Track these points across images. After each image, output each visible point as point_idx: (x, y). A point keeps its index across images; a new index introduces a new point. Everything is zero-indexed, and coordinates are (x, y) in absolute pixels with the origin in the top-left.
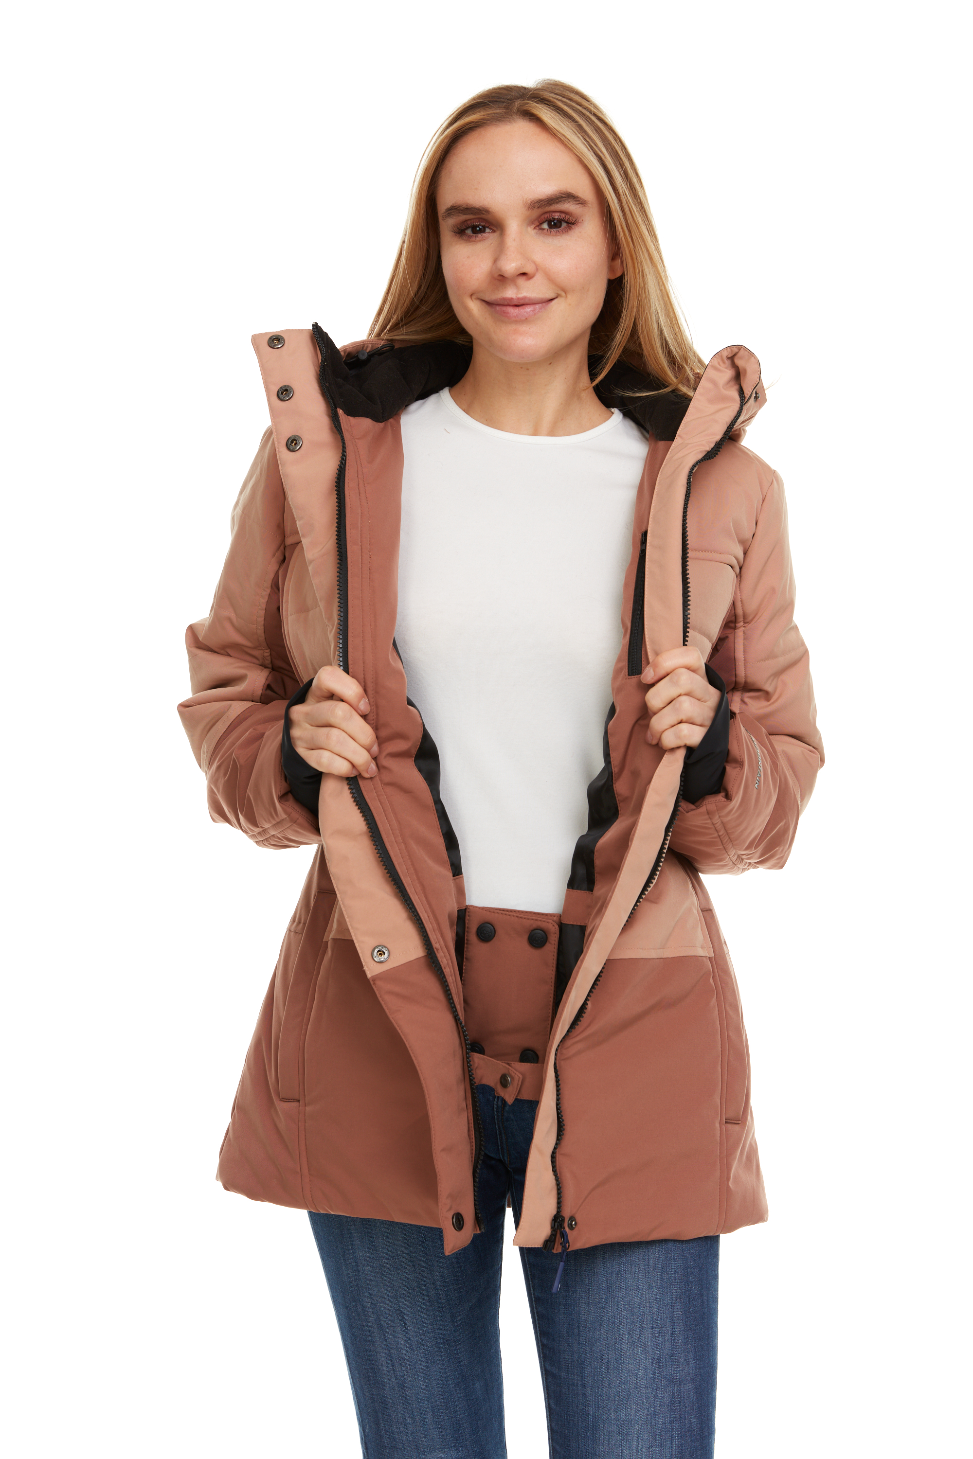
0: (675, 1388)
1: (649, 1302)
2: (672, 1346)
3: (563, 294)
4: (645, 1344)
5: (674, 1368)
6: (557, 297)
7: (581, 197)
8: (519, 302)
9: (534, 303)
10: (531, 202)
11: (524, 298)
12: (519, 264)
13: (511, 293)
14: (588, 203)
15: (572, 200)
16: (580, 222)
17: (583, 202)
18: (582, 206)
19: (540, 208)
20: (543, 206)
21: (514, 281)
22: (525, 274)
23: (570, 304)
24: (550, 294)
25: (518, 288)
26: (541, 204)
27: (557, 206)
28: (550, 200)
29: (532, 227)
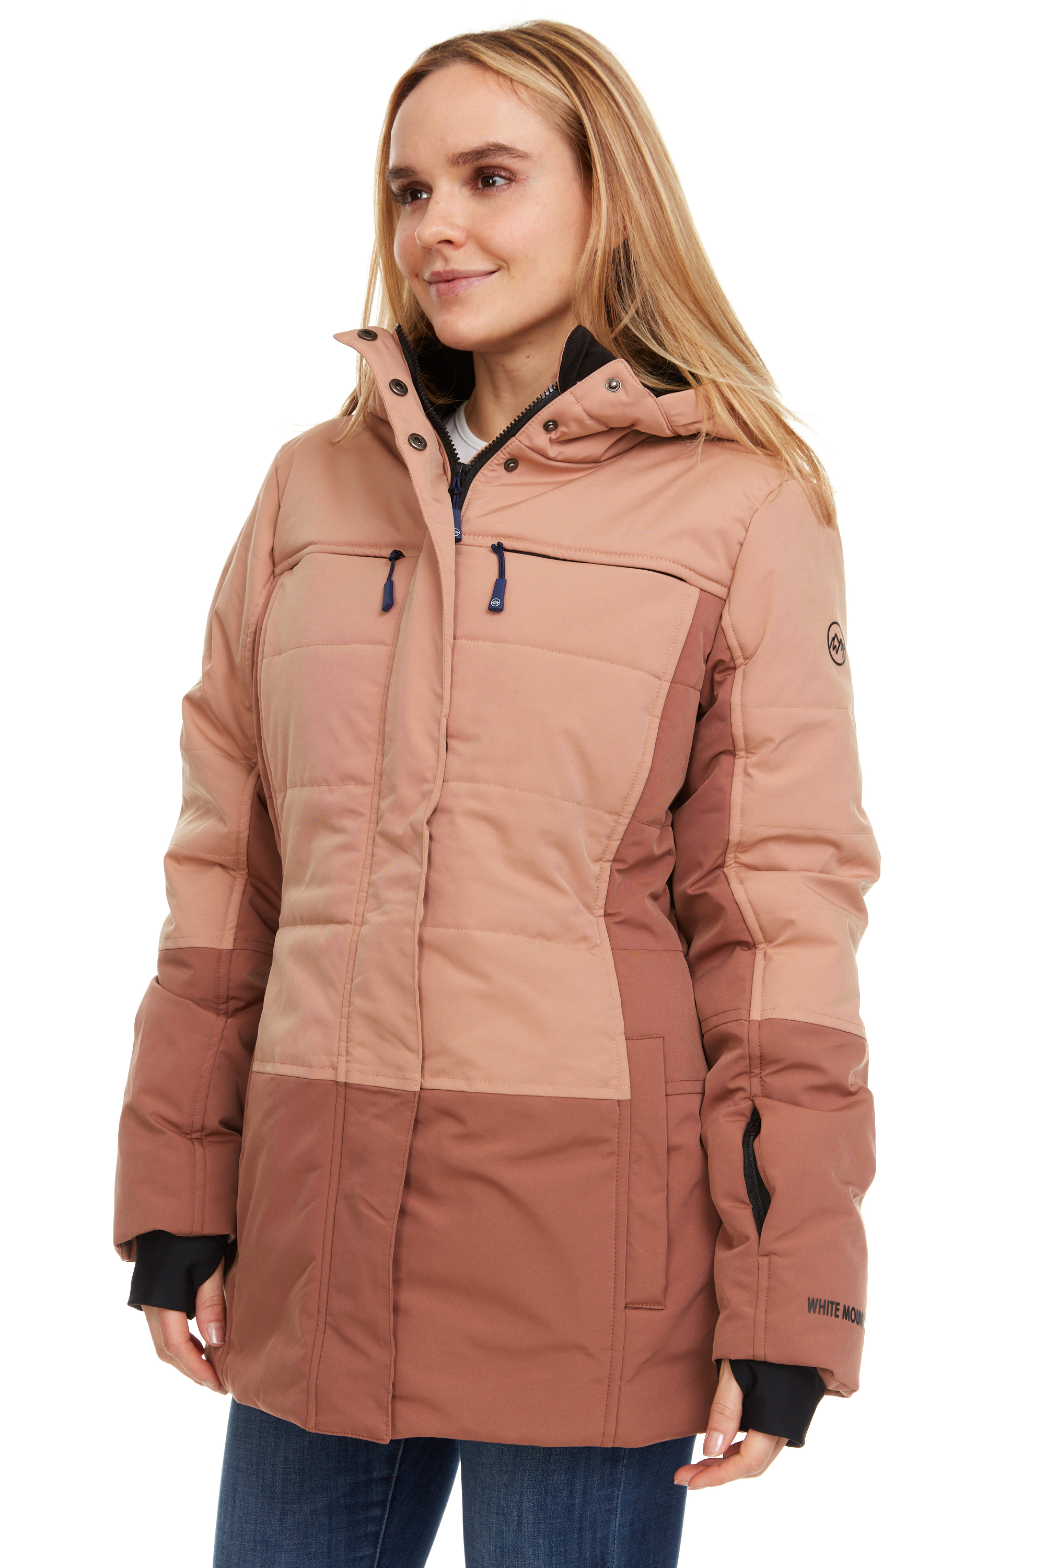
1: (498, 1486)
2: (516, 1538)
3: (505, 265)
4: (490, 1528)
6: (499, 270)
7: (519, 149)
8: (448, 277)
9: (466, 276)
10: (454, 156)
11: (452, 271)
12: (438, 230)
13: (439, 266)
14: (531, 155)
15: (506, 152)
16: (524, 179)
17: (523, 155)
18: (521, 159)
19: (467, 164)
20: (469, 160)
21: (439, 252)
22: (449, 242)
23: (513, 278)
24: (487, 266)
25: (446, 260)
26: (466, 158)
27: (487, 160)
28: (477, 154)
29: (467, 187)
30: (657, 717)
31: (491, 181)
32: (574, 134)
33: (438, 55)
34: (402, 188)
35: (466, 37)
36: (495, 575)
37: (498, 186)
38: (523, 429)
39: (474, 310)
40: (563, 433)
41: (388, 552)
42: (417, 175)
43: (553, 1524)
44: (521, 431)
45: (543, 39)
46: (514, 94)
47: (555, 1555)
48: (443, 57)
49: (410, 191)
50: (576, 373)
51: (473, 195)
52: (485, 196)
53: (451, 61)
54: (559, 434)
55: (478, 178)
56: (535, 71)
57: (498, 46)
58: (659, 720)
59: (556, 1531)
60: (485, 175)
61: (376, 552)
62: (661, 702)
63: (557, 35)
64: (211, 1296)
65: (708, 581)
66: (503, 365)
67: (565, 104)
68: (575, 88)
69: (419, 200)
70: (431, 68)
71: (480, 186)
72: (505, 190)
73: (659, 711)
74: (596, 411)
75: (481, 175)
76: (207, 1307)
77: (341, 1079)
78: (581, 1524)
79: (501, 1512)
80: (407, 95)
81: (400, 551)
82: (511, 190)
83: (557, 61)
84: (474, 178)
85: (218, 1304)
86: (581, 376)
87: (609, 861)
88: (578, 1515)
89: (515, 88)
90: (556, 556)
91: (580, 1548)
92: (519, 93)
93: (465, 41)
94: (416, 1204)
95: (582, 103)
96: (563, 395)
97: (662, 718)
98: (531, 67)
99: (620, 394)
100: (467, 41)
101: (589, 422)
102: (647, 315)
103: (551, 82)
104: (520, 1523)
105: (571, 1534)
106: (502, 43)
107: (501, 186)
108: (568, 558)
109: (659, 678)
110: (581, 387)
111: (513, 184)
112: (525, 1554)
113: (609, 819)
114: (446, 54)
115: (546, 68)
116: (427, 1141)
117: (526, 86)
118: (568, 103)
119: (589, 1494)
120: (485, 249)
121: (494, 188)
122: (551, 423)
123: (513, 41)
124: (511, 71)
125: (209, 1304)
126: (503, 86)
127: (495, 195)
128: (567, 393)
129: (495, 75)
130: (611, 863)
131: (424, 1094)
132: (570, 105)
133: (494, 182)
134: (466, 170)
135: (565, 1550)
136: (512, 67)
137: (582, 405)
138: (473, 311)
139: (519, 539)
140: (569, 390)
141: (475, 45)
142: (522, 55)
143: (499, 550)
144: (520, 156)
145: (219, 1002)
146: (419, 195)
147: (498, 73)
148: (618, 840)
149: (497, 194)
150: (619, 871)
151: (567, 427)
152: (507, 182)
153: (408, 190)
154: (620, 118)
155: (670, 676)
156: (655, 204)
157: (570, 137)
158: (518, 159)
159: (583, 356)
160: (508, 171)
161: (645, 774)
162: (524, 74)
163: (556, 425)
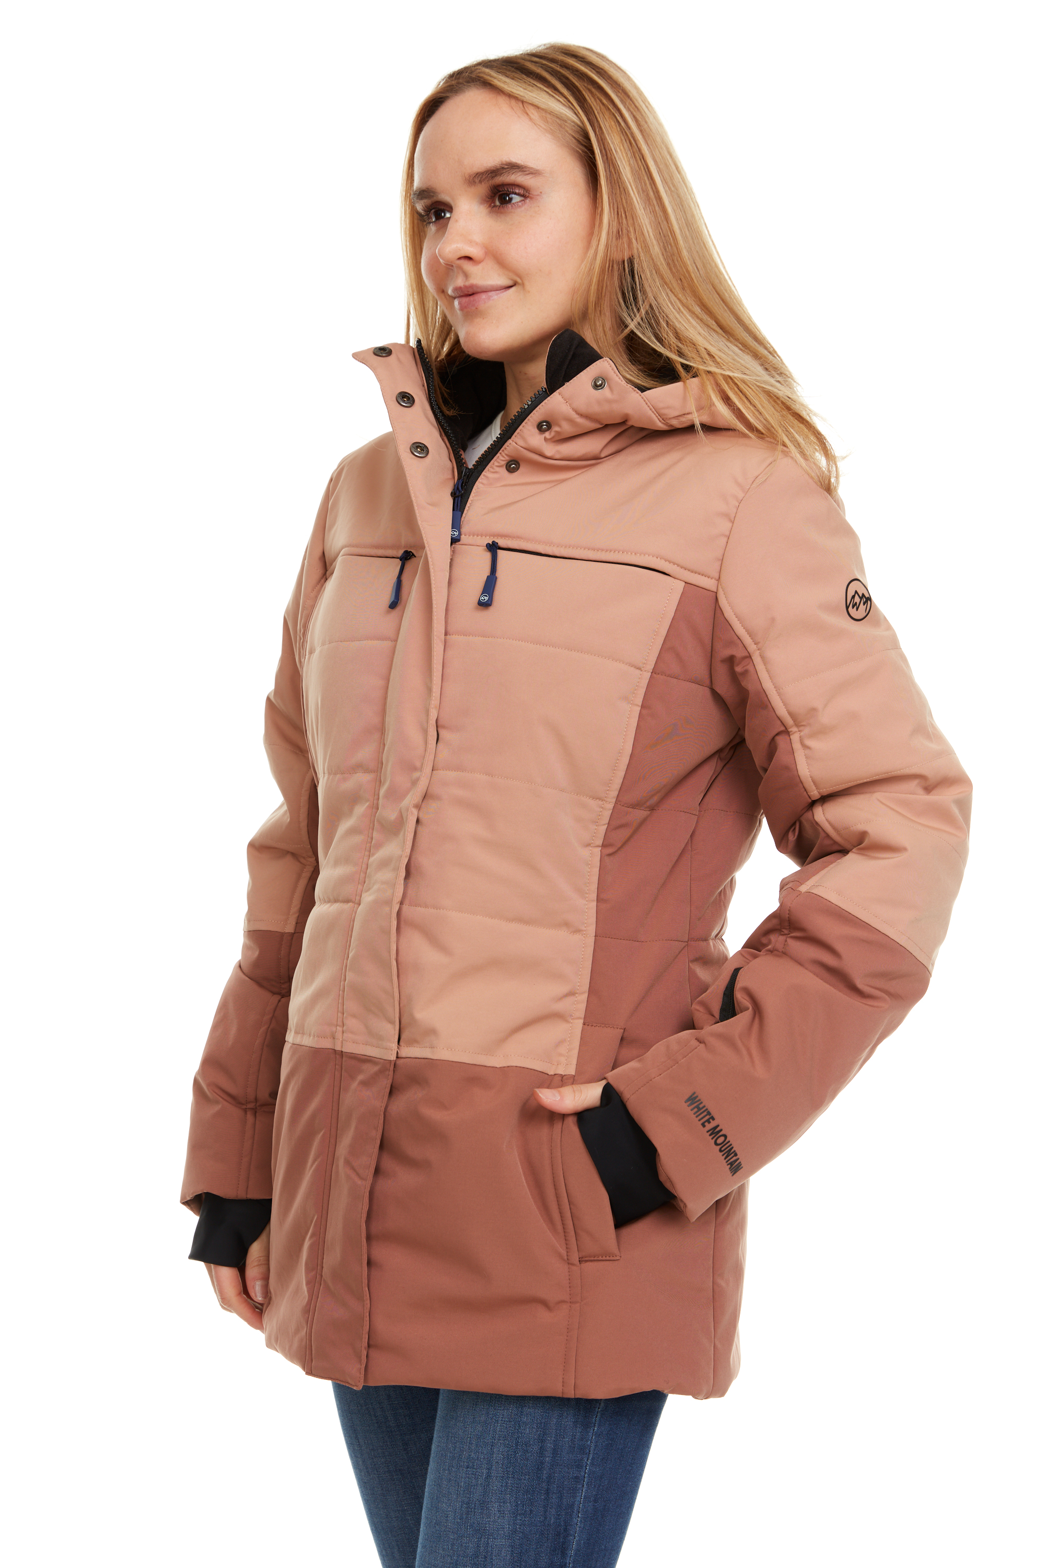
0: (481, 1540)
2: (484, 1492)
3: (520, 280)
5: (483, 1518)
6: (515, 284)
7: (531, 166)
8: (468, 291)
9: (485, 290)
10: (470, 176)
11: (472, 286)
12: (457, 247)
13: (460, 282)
14: (543, 172)
15: (518, 170)
16: (538, 195)
17: (535, 172)
18: (533, 176)
19: (483, 183)
20: (484, 180)
21: (460, 268)
22: (469, 258)
23: (529, 292)
24: (502, 281)
25: (466, 275)
26: (481, 178)
27: (501, 178)
28: (491, 173)
29: (485, 205)
30: (638, 705)
31: (507, 198)
32: (583, 151)
33: (453, 82)
34: (426, 209)
35: (479, 64)
36: (486, 572)
37: (513, 204)
38: (518, 431)
39: (494, 322)
40: (557, 432)
41: (400, 553)
42: (438, 196)
43: (521, 1479)
44: (516, 434)
45: (553, 61)
46: (525, 115)
47: (520, 1515)
48: (458, 83)
49: (433, 210)
50: (563, 373)
51: (490, 213)
52: (501, 213)
53: (466, 87)
54: (553, 434)
55: (494, 196)
56: (545, 92)
57: (509, 71)
58: (639, 708)
59: (524, 1488)
60: (501, 193)
61: (390, 552)
62: (642, 692)
63: (565, 56)
64: (258, 1256)
65: (693, 574)
66: (526, 374)
67: (573, 122)
68: (582, 107)
69: (442, 220)
70: (448, 95)
71: (498, 203)
72: (520, 207)
73: (639, 701)
74: (583, 408)
75: (497, 193)
76: (254, 1266)
77: (338, 1048)
78: (548, 1485)
79: (471, 1465)
80: (428, 121)
81: (411, 552)
82: (526, 206)
83: (566, 81)
84: (491, 196)
85: (264, 1264)
86: (569, 377)
87: (598, 846)
88: (546, 1475)
89: (526, 109)
90: (547, 553)
91: (546, 1511)
92: (529, 114)
93: (477, 68)
94: (389, 1163)
95: (589, 120)
96: (552, 396)
97: (643, 706)
98: (540, 88)
99: (606, 392)
100: (480, 67)
101: (580, 420)
102: (653, 320)
103: (561, 102)
104: (489, 1476)
105: (537, 1494)
106: (513, 67)
107: (516, 203)
108: (558, 555)
109: (639, 669)
110: (569, 388)
111: (528, 201)
112: (491, 1510)
113: (593, 803)
114: (461, 81)
115: (555, 89)
116: (400, 1105)
117: (537, 107)
118: (576, 120)
119: (558, 1454)
120: (501, 262)
121: (510, 206)
122: (545, 424)
123: (524, 65)
124: (521, 94)
125: (256, 1264)
126: (514, 108)
127: (511, 212)
128: (556, 394)
129: (507, 98)
130: (600, 848)
131: (400, 1062)
132: (579, 123)
133: (511, 199)
134: (482, 189)
135: (531, 1511)
136: (522, 90)
137: (570, 405)
138: (492, 323)
139: (514, 538)
140: (558, 391)
141: (487, 70)
142: (532, 78)
143: (493, 548)
144: (532, 173)
145: (282, 981)
146: (443, 214)
147: (510, 96)
148: (604, 825)
149: (513, 210)
150: (609, 855)
151: (560, 426)
152: (522, 198)
153: (431, 210)
154: (626, 133)
155: (650, 667)
156: (659, 213)
157: (577, 152)
158: (530, 176)
159: (569, 358)
160: (522, 188)
161: (625, 760)
162: (535, 96)
163: (549, 426)
